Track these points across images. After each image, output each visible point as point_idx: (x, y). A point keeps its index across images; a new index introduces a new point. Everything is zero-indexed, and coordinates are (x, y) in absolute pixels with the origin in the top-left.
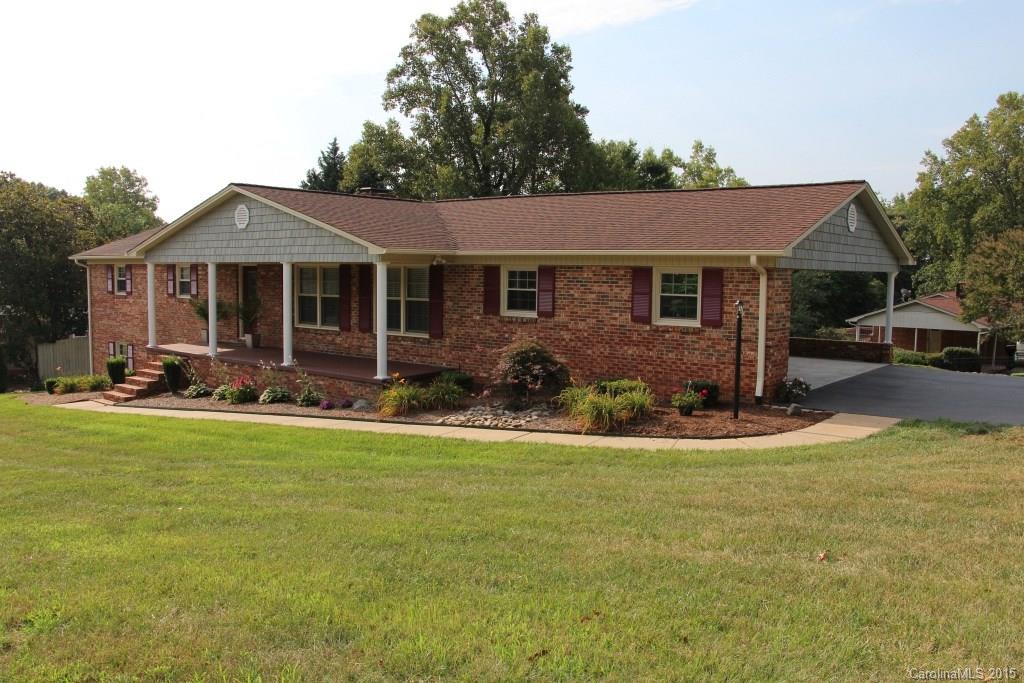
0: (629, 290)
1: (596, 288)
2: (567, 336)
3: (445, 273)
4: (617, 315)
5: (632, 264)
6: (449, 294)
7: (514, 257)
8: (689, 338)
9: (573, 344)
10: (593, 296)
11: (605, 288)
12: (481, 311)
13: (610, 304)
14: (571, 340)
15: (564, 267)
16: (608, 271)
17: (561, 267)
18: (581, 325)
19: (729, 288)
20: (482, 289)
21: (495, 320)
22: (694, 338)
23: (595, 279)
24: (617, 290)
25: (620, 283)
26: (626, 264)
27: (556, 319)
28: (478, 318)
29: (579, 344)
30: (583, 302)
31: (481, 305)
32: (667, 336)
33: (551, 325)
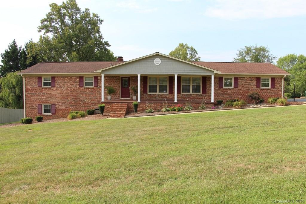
0: (256, 82)
1: (248, 81)
2: (241, 92)
3: (207, 78)
4: (253, 87)
5: (257, 77)
6: (208, 83)
7: (226, 75)
8: (268, 90)
9: (243, 93)
10: (247, 83)
11: (250, 81)
12: (218, 87)
13: (251, 85)
14: (242, 92)
15: (240, 77)
16: (251, 78)
17: (239, 77)
18: (245, 89)
19: (276, 81)
20: (218, 82)
21: (222, 89)
22: (270, 91)
23: (248, 80)
24: (253, 82)
25: (254, 80)
26: (255, 77)
27: (238, 88)
28: (217, 89)
29: (244, 93)
30: (245, 85)
31: (218, 86)
32: (264, 90)
33: (237, 89)
